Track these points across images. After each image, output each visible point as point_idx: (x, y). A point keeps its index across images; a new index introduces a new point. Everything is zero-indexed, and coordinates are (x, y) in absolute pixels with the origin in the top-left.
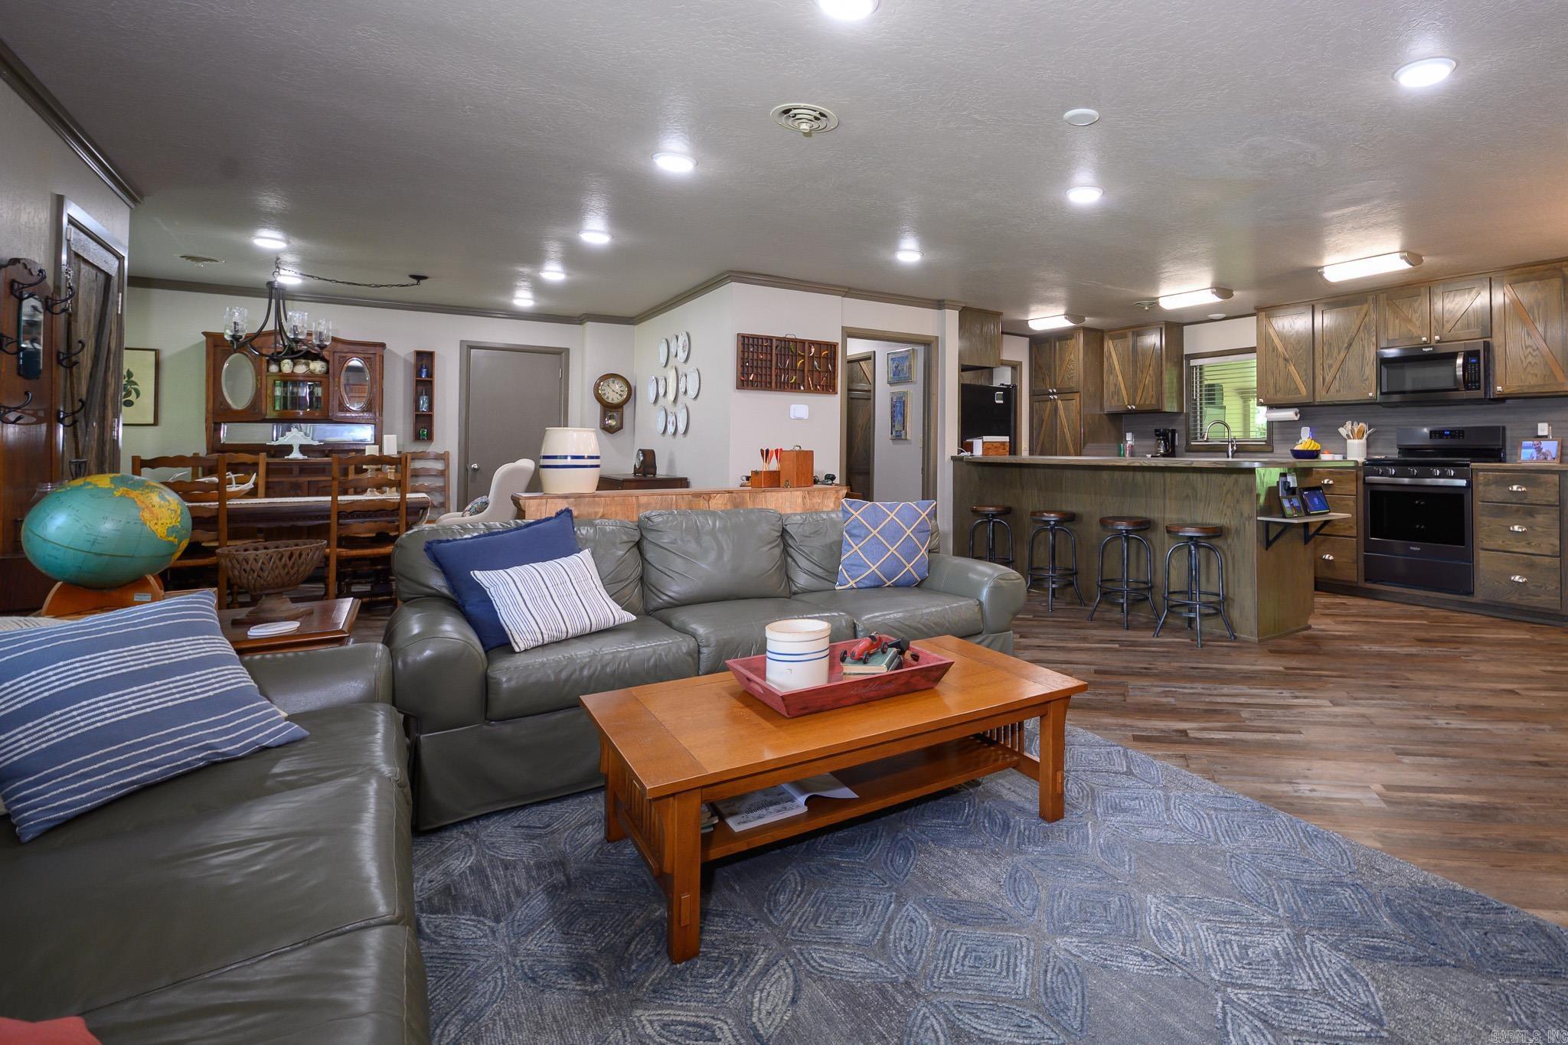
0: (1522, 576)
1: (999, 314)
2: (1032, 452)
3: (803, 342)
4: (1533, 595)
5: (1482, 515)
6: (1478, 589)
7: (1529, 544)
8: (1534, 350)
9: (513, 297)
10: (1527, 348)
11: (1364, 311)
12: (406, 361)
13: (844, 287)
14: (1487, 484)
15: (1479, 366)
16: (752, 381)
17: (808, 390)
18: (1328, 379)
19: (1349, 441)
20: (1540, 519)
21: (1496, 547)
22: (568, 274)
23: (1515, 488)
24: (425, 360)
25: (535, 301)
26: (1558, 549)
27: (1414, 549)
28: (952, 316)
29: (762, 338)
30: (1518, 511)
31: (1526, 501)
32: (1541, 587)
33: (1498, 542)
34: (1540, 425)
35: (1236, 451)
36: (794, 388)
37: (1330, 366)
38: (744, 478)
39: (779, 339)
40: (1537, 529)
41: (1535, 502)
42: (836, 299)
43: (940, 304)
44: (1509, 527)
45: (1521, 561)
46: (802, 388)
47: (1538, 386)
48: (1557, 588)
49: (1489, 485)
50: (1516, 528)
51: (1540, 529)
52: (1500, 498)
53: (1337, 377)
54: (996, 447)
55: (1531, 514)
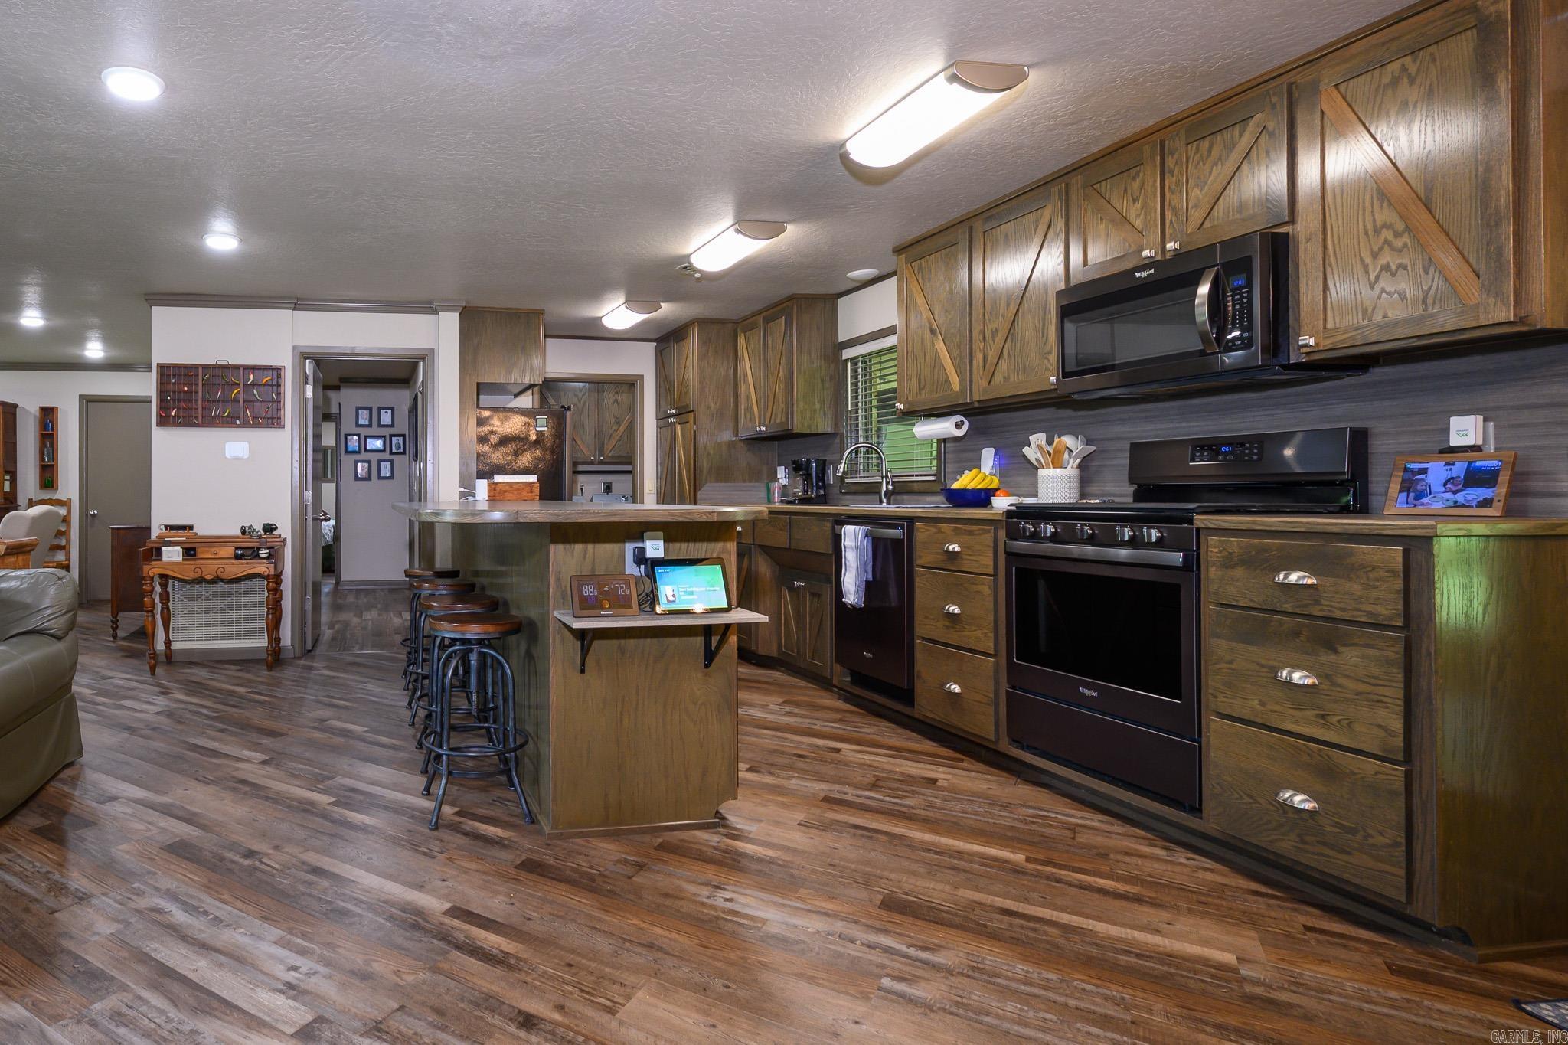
0: (1313, 796)
1: (540, 313)
2: (663, 497)
3: (237, 368)
4: (1332, 847)
5: (1217, 636)
6: (1209, 805)
7: (1323, 717)
8: (1397, 235)
9: (84, 349)
10: (1377, 231)
11: (1046, 220)
12: (35, 416)
13: (290, 298)
14: (1228, 563)
15: (1250, 293)
16: (173, 417)
17: (245, 424)
18: (992, 356)
19: (1041, 472)
20: (1350, 657)
21: (1245, 714)
22: (47, 319)
23: (1293, 578)
24: (48, 415)
25: (105, 352)
26: (1399, 742)
27: (1087, 692)
28: (450, 322)
29: (185, 366)
30: (1296, 634)
31: (1316, 611)
32: (1353, 831)
33: (1249, 704)
34: (1456, 422)
35: (893, 493)
36: (228, 422)
37: (995, 333)
38: (163, 527)
39: (205, 367)
40: (1341, 680)
41: (1338, 614)
42: (285, 314)
43: (429, 307)
44: (1275, 670)
45: (1306, 758)
46: (238, 422)
47: (1405, 322)
48: (1396, 844)
49: (1233, 567)
50: (1297, 677)
51: (1351, 685)
52: (1255, 599)
53: (1006, 352)
54: (517, 489)
55: (1330, 644)
